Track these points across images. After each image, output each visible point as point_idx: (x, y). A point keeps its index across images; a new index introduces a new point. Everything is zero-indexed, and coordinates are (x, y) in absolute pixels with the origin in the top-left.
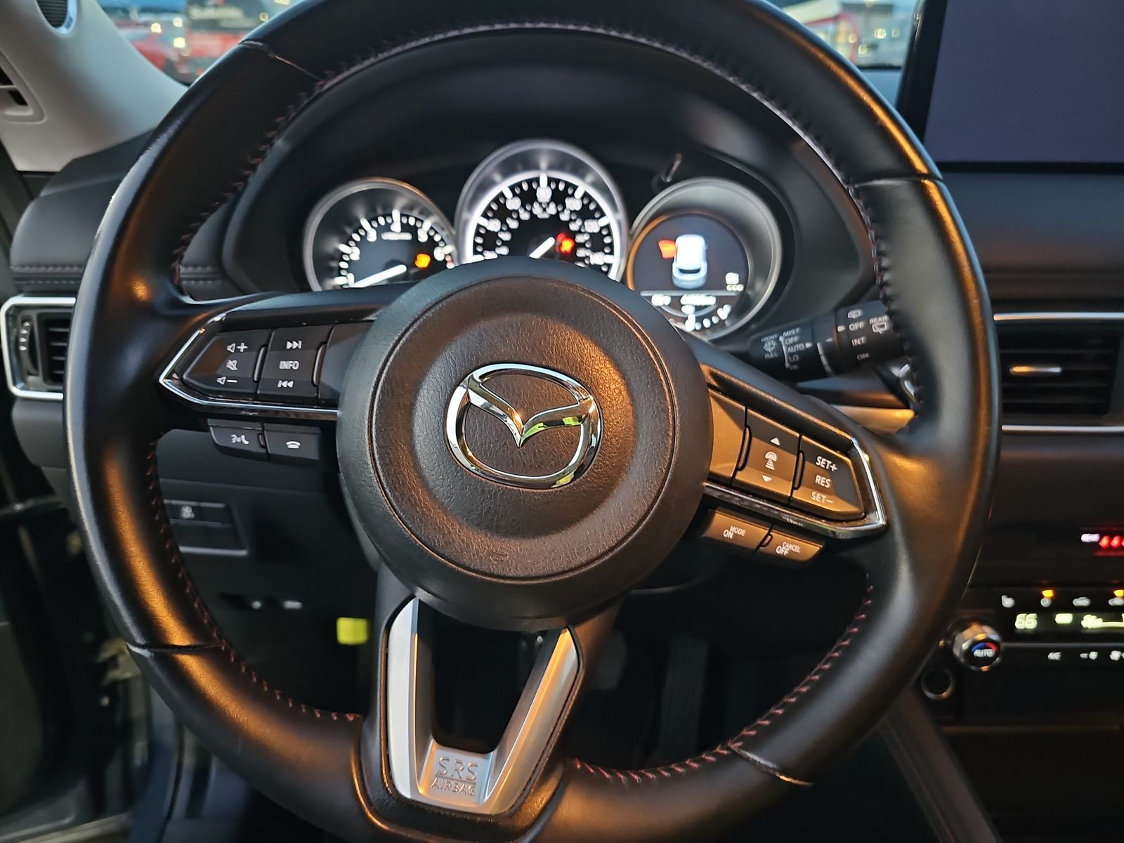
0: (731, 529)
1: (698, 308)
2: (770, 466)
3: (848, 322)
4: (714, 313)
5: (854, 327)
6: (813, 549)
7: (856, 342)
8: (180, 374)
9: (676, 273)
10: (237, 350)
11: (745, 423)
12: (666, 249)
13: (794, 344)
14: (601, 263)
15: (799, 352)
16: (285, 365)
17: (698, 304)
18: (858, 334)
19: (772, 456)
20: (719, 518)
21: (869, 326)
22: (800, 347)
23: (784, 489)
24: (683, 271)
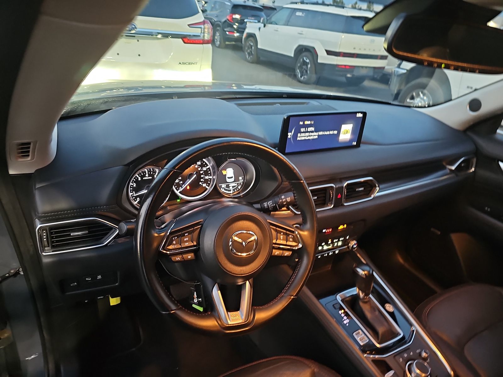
0: (276, 252)
1: (233, 187)
2: (282, 239)
3: (282, 199)
4: (237, 187)
5: (284, 200)
6: (291, 253)
7: (284, 204)
8: (164, 249)
9: (227, 178)
10: (175, 239)
11: (276, 231)
12: (224, 172)
13: (271, 205)
14: (208, 178)
15: (273, 206)
16: (185, 239)
17: (233, 186)
18: (284, 202)
19: (282, 237)
20: (274, 251)
21: (286, 200)
22: (272, 205)
23: (284, 243)
24: (228, 178)
